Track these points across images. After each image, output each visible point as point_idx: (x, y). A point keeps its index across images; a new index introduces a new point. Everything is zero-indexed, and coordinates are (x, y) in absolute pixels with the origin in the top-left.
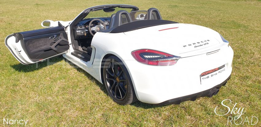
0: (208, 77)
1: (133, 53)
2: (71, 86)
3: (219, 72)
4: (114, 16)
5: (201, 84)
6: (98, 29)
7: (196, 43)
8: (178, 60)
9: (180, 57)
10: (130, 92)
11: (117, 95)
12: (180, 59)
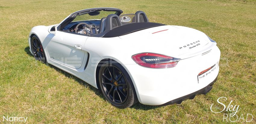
0: (204, 76)
1: (134, 57)
2: (64, 92)
3: (212, 70)
4: (104, 20)
5: (198, 83)
6: (85, 32)
7: (190, 44)
8: (178, 62)
9: (180, 59)
10: (131, 95)
11: (115, 99)
12: (181, 61)
